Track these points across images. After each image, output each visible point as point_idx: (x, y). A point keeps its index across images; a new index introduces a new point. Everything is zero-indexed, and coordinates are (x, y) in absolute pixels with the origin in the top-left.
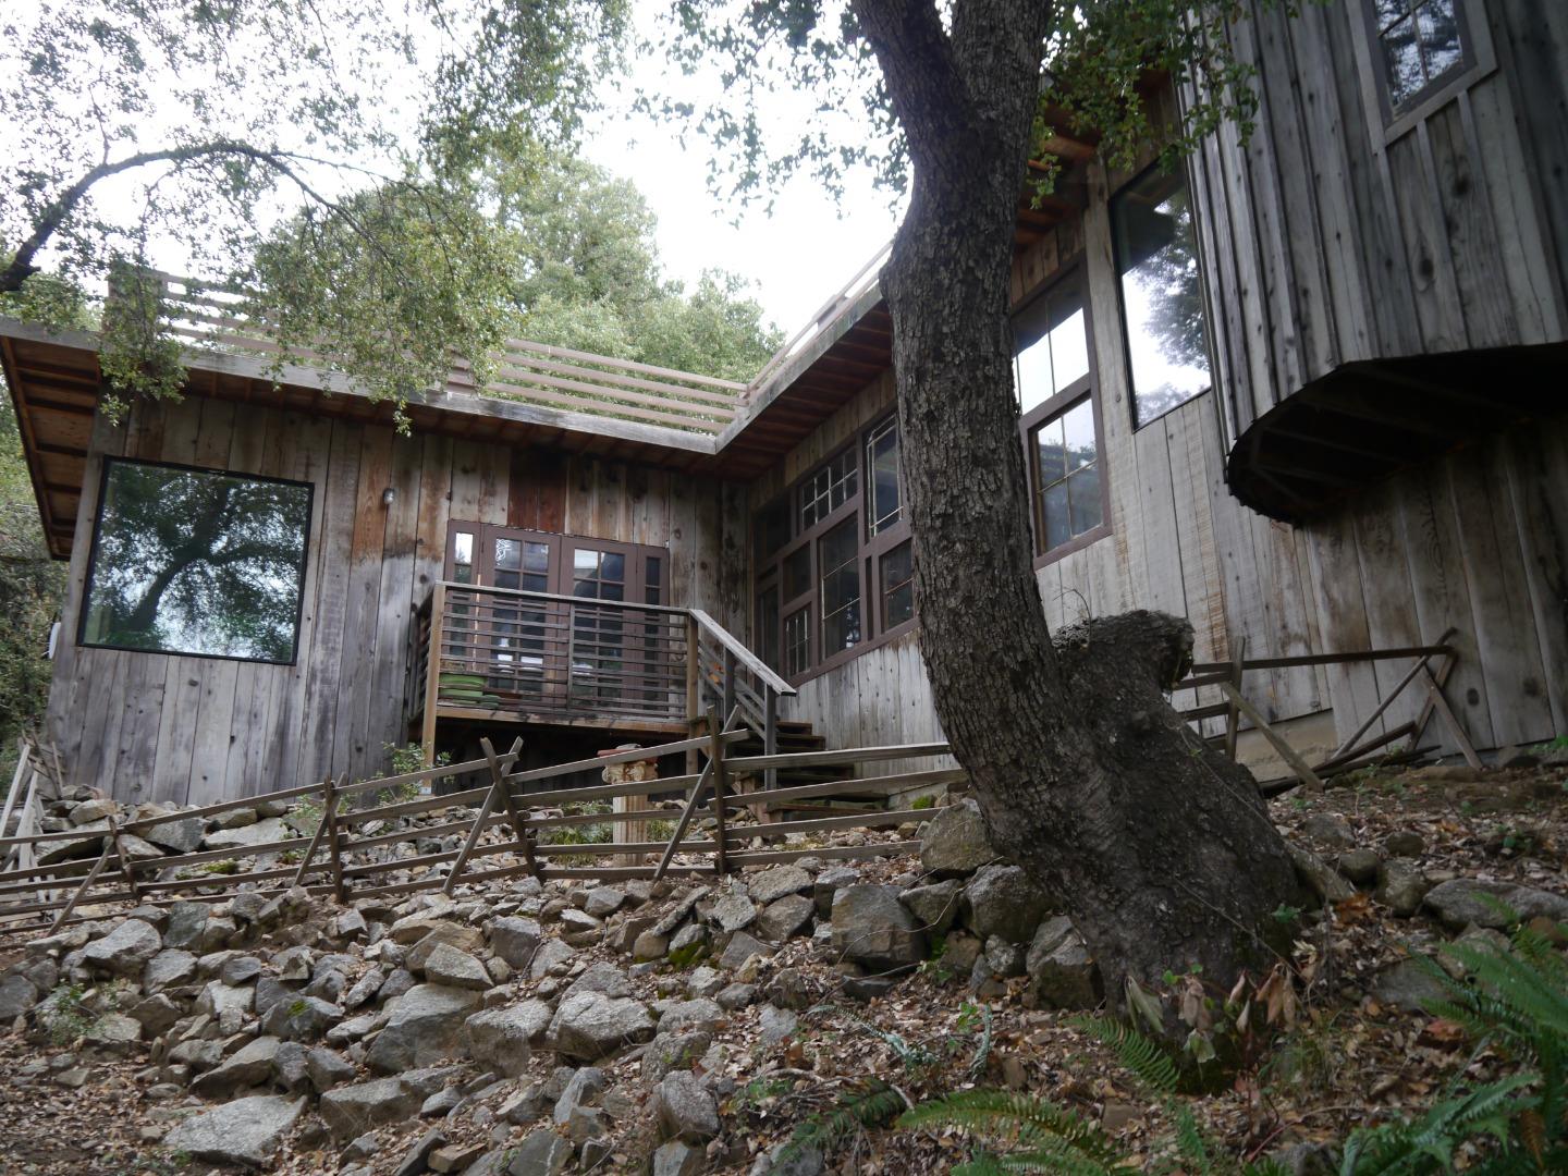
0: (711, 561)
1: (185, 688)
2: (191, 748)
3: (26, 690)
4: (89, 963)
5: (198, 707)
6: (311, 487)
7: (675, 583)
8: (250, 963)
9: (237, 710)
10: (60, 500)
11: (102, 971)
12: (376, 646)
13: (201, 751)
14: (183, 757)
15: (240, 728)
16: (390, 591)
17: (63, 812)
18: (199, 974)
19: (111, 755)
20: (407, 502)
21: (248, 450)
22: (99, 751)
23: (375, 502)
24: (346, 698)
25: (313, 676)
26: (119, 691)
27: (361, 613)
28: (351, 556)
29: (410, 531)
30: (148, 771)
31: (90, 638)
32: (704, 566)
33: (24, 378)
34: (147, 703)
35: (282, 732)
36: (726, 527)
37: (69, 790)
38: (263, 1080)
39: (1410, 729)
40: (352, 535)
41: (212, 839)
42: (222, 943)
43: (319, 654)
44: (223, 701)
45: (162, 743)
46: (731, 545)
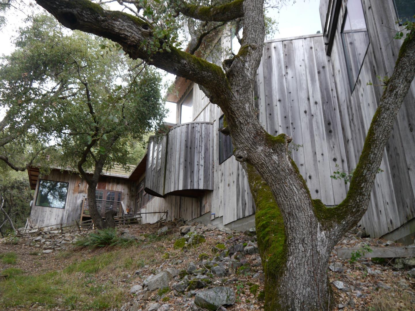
0: (129, 193)
1: (49, 212)
2: (50, 220)
3: (23, 209)
4: (35, 240)
5: (51, 214)
6: (68, 183)
7: (123, 197)
8: (50, 240)
9: (56, 215)
10: (33, 182)
11: (36, 241)
12: (76, 206)
13: (51, 220)
14: (48, 221)
15: (56, 217)
16: (79, 198)
17: (32, 228)
18: (46, 241)
19: (39, 221)
20: (82, 185)
21: (60, 178)
22: (37, 220)
23: (77, 185)
24: (71, 213)
25: (67, 210)
26: (40, 212)
27: (74, 201)
28: (74, 193)
29: (83, 190)
30: (43, 223)
31: (37, 204)
32: (128, 194)
33: (30, 170)
34: (44, 214)
35: (62, 218)
36: (132, 188)
37: (33, 225)
38: (50, 249)
39: (165, 220)
40: (74, 190)
41: (51, 232)
42: (48, 238)
43: (68, 207)
44: (54, 214)
45: (45, 219)
46: (132, 191)
